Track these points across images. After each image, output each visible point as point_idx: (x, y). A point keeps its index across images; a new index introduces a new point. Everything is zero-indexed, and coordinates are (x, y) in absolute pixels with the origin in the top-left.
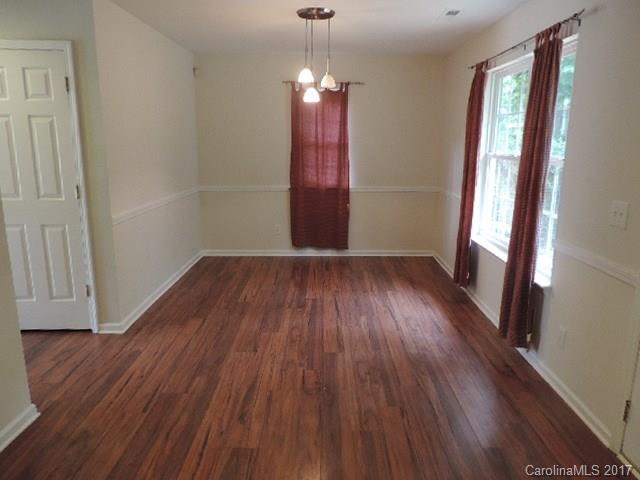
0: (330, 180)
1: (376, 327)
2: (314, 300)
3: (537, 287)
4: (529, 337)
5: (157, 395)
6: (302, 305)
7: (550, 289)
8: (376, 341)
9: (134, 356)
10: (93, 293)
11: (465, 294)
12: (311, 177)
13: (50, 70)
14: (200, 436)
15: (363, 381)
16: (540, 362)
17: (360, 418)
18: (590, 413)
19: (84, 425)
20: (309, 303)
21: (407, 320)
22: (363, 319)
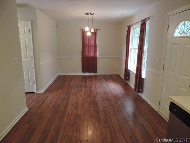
0: (92, 55)
1: (106, 90)
2: (90, 85)
3: (142, 78)
4: (141, 90)
5: (55, 105)
6: (86, 86)
7: (145, 78)
8: (105, 93)
9: (47, 98)
10: (35, 83)
11: (127, 82)
12: (87, 54)
13: (25, 28)
14: (67, 112)
15: (103, 101)
16: (143, 96)
17: (103, 107)
18: (154, 105)
19: (40, 111)
20: (88, 86)
21: (113, 89)
22: (102, 89)
